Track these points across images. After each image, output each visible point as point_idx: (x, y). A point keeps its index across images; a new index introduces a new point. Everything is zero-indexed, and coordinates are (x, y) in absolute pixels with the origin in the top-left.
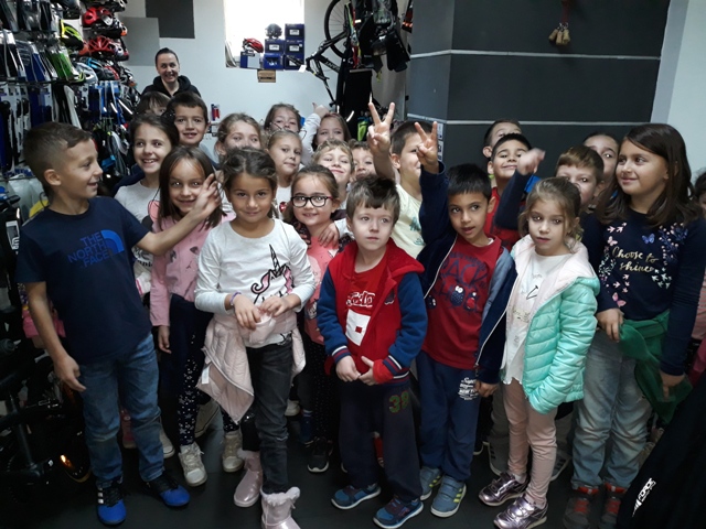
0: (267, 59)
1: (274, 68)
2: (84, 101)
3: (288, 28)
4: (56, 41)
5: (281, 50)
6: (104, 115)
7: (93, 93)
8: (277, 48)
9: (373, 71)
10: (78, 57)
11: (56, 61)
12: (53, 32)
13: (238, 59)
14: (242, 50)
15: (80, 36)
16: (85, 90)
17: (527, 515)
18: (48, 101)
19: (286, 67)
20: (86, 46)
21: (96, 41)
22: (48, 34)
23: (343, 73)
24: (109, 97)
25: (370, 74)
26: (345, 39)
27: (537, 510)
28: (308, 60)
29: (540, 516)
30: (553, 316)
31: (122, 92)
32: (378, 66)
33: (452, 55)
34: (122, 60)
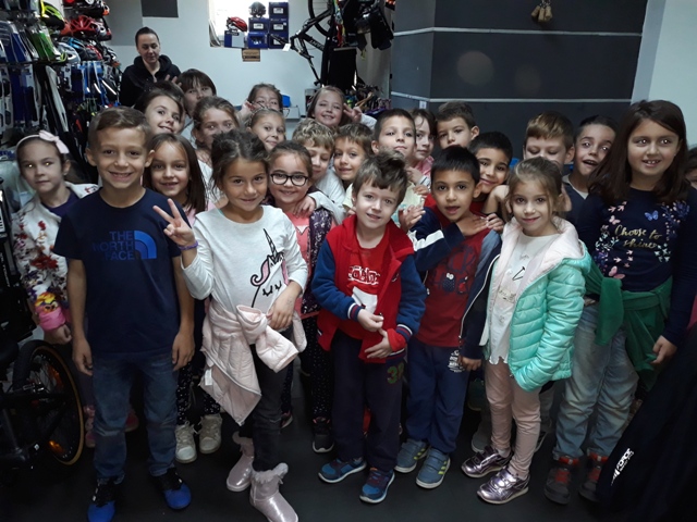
0: (251, 38)
1: (258, 47)
2: (67, 82)
3: (272, 6)
4: (36, 20)
5: (264, 30)
6: (88, 95)
7: (76, 74)
8: (261, 27)
9: (358, 50)
10: (60, 38)
11: (37, 41)
12: (32, 12)
13: (222, 39)
14: (226, 29)
15: (61, 15)
16: (68, 70)
17: (509, 486)
18: (30, 81)
19: (271, 45)
20: (68, 26)
21: (78, 20)
22: (27, 14)
23: (328, 51)
24: (92, 77)
25: (355, 52)
26: (329, 18)
27: (519, 482)
28: (292, 39)
29: (522, 487)
30: (539, 297)
31: (105, 72)
32: (362, 44)
33: (435, 32)
34: (105, 40)
